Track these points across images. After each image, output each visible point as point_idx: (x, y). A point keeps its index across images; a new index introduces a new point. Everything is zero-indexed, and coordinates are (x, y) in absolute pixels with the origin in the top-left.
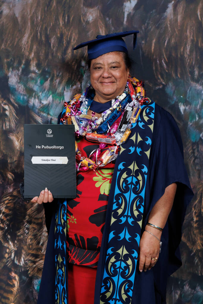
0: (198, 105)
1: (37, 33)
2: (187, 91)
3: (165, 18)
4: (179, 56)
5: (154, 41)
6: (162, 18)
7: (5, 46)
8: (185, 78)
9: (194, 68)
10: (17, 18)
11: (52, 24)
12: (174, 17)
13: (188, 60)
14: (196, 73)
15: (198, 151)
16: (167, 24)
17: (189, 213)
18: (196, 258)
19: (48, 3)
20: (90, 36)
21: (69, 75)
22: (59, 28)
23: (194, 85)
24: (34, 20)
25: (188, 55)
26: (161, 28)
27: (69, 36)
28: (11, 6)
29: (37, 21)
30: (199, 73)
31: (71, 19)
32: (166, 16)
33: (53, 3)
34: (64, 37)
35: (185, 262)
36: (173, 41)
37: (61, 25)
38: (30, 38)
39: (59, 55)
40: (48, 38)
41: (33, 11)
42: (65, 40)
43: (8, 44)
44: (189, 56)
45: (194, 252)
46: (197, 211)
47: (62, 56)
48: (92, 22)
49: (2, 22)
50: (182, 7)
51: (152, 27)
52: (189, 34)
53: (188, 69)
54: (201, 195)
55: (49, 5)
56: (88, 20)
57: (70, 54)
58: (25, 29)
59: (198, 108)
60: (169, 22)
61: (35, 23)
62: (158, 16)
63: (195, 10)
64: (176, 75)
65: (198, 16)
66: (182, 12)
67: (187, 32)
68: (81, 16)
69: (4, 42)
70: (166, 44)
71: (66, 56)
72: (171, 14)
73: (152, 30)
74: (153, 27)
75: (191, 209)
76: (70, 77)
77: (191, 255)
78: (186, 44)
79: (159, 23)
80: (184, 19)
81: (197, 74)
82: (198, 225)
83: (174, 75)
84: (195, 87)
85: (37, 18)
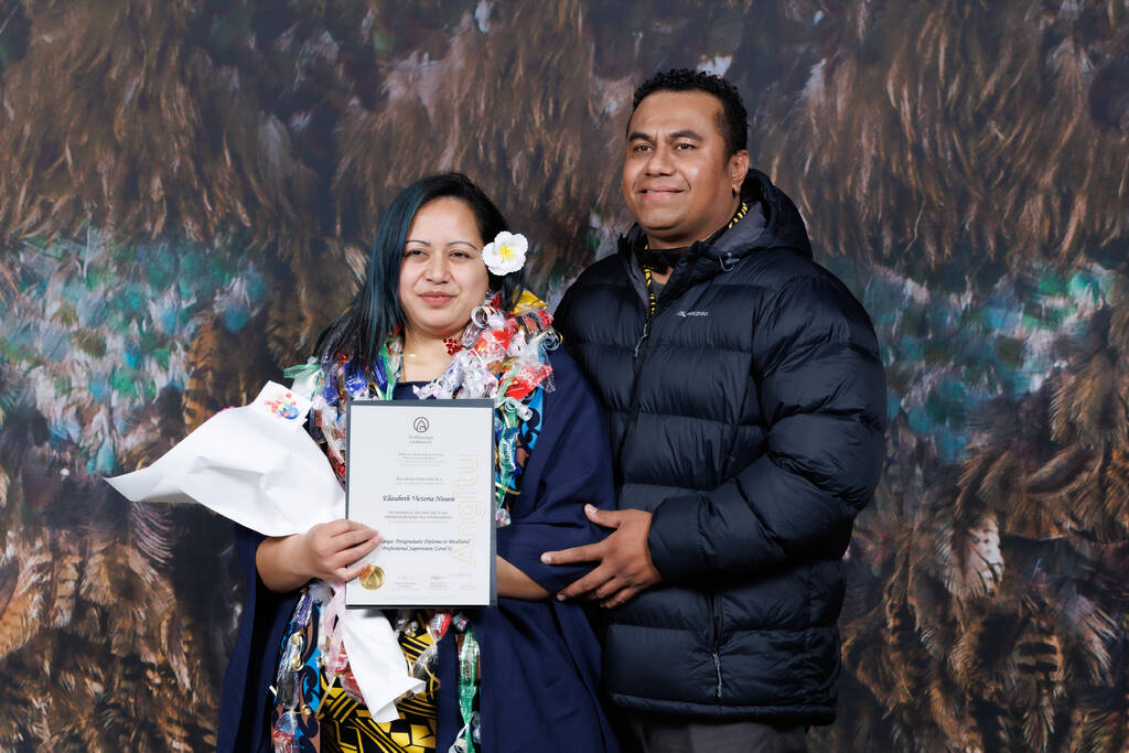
0: (892, 324)
1: (478, 146)
2: (863, 290)
3: (804, 103)
4: (841, 198)
5: (776, 161)
6: (797, 101)
7: (396, 179)
8: (859, 256)
9: (880, 231)
10: (424, 109)
11: (513, 121)
12: (826, 99)
13: (864, 207)
14: (887, 242)
15: (896, 444)
16: (809, 118)
17: (876, 606)
18: (894, 728)
19: (502, 68)
20: (611, 151)
21: (558, 253)
22: (532, 132)
23: (882, 274)
24: (469, 113)
25: (865, 196)
26: (795, 129)
27: (558, 152)
28: (410, 79)
29: (476, 114)
30: (894, 241)
31: (564, 109)
32: (807, 98)
33: (517, 67)
34: (546, 155)
35: (868, 737)
36: (825, 161)
37: (538, 124)
38: (460, 159)
39: (534, 200)
40: (504, 158)
41: (467, 90)
42: (549, 161)
43: (402, 173)
44: (868, 198)
45: (891, 709)
46: (895, 602)
47: (540, 202)
48: (617, 116)
49: (386, 120)
50: (846, 75)
51: (769, 127)
52: (867, 144)
53: (866, 233)
54: (904, 558)
55: (506, 74)
56: (607, 110)
57: (561, 198)
58: (446, 136)
59: (894, 331)
60: (813, 114)
61: (471, 120)
62: (785, 98)
63: (882, 82)
64: (836, 248)
65: (888, 97)
66: (848, 87)
67: (860, 137)
68: (590, 101)
69: (393, 169)
70: (807, 168)
71: (549, 204)
72: (818, 94)
73: (771, 133)
74: (774, 127)
75: (881, 597)
76: (561, 255)
77: (884, 717)
78: (858, 168)
79: (789, 114)
80: (852, 103)
81: (890, 245)
82: (900, 638)
83: (829, 249)
84: (885, 277)
85: (477, 106)
